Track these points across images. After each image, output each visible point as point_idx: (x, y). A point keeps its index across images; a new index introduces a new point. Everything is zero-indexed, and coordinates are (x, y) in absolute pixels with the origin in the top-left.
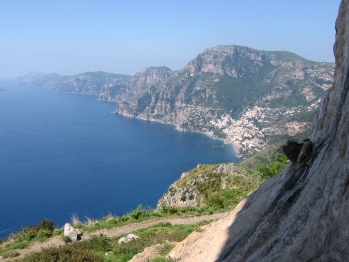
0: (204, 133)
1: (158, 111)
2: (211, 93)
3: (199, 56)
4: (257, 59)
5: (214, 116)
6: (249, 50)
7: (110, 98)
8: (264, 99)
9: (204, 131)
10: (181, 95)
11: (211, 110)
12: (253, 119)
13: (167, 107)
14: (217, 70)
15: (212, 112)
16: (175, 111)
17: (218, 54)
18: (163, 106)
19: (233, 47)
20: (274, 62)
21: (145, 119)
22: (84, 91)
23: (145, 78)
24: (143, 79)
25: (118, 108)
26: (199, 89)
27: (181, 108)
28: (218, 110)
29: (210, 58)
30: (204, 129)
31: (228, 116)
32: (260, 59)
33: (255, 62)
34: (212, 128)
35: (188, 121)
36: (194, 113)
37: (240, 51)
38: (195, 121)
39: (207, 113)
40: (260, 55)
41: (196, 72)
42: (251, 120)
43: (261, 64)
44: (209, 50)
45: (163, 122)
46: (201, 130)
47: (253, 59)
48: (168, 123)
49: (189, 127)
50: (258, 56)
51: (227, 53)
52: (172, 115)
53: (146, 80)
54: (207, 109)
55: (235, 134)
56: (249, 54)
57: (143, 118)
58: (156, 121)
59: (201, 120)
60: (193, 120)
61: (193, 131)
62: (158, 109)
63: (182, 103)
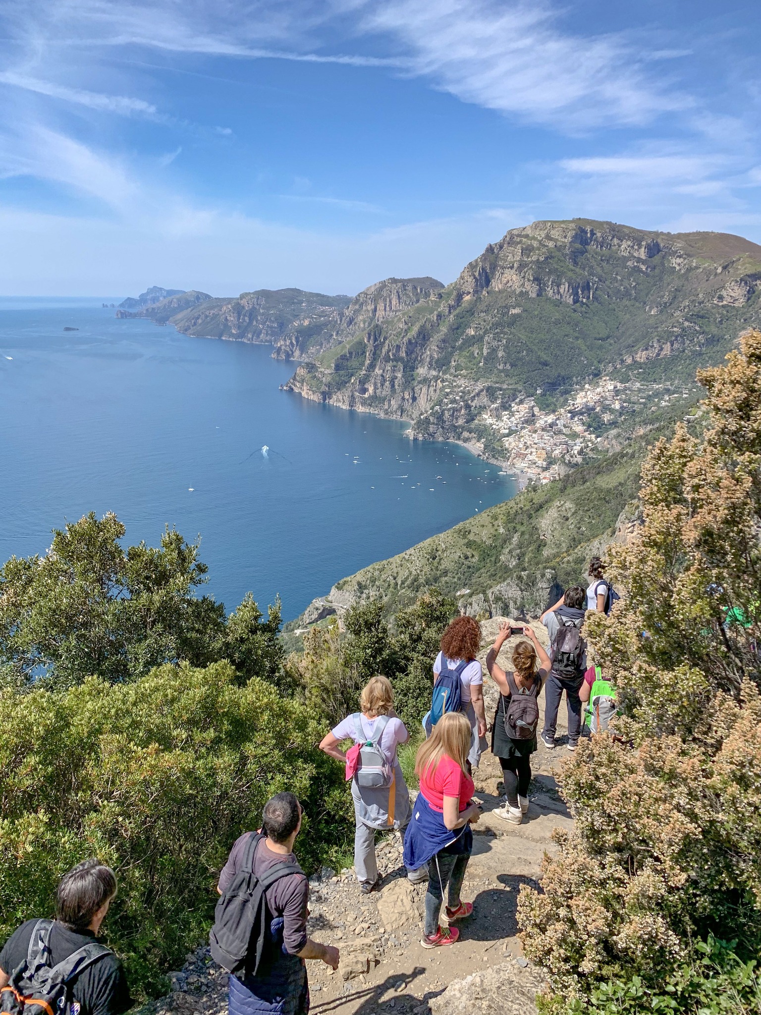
0: (465, 445)
1: (376, 388)
2: (495, 343)
3: (490, 249)
4: (636, 254)
5: (493, 402)
6: (618, 232)
7: (297, 353)
8: (629, 361)
9: (466, 440)
10: (432, 350)
11: (488, 389)
12: (589, 410)
13: (396, 377)
14: (523, 285)
15: (491, 392)
16: (413, 389)
17: (535, 244)
18: (388, 376)
19: (573, 225)
20: (679, 260)
21: (344, 407)
22: (250, 336)
23: (373, 307)
24: (370, 307)
25: (294, 379)
26: (473, 333)
27: (426, 381)
28: (505, 386)
29: (514, 255)
30: (466, 434)
31: (530, 402)
32: (642, 254)
33: (629, 263)
34: (482, 432)
35: (431, 414)
36: (448, 394)
37: (593, 234)
38: (447, 415)
39: (478, 394)
40: (644, 243)
41: (476, 292)
42: (582, 414)
43: (644, 268)
44: (516, 232)
45: (382, 415)
46: (459, 439)
47: (626, 254)
48: (394, 417)
49: (432, 429)
50: (640, 246)
51: (556, 240)
52: (403, 399)
53: (375, 310)
54: (480, 386)
55: (529, 451)
56: (616, 241)
57: (340, 404)
58: (368, 411)
59: (463, 411)
60: (443, 411)
61: (441, 439)
62: (375, 384)
63: (429, 368)
